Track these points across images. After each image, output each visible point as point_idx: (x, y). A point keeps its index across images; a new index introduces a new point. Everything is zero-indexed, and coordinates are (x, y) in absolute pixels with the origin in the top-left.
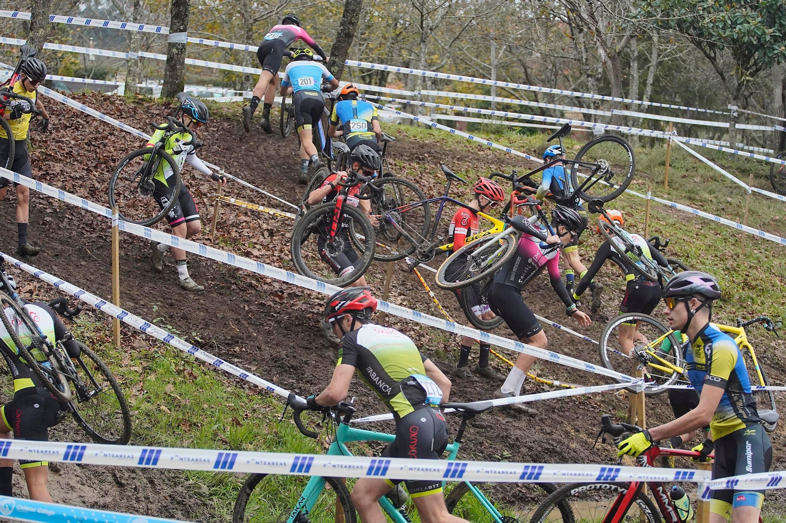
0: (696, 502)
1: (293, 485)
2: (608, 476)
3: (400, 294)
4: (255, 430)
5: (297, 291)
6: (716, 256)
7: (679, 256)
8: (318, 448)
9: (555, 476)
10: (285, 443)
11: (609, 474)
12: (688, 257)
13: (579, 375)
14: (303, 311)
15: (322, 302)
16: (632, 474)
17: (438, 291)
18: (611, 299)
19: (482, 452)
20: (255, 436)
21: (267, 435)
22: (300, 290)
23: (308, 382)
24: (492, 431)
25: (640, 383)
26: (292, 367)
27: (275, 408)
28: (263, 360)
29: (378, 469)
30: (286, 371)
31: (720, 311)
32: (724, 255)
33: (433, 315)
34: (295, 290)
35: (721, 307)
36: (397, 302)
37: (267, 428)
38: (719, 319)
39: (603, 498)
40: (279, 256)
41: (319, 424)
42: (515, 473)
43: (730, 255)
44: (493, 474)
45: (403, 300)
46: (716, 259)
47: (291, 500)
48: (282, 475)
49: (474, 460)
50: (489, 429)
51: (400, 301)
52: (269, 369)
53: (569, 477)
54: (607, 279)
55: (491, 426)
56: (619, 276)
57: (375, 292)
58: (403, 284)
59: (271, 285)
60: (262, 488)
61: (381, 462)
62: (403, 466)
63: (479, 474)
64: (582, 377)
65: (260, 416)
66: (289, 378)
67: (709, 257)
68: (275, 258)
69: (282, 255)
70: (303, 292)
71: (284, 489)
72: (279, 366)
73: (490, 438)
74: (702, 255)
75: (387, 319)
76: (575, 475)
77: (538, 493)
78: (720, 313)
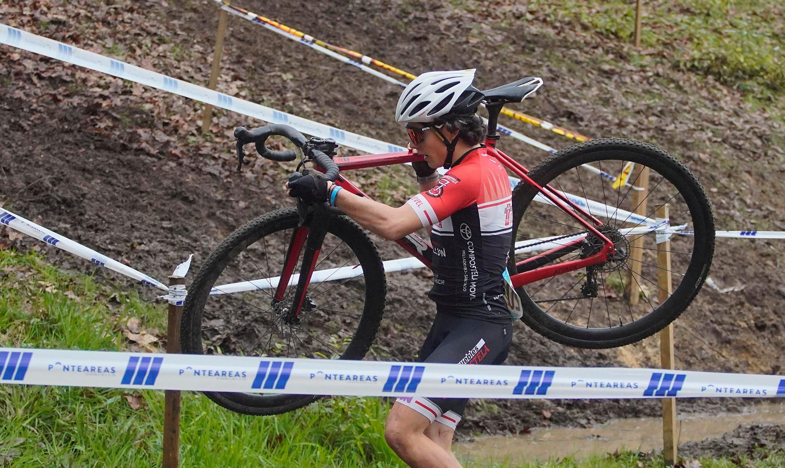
0: (752, 429)
1: (78, 403)
2: (663, 389)
3: (235, 78)
4: (10, 310)
5: (63, 73)
6: (755, 14)
7: (693, 14)
8: (115, 340)
9: (574, 388)
10: (62, 332)
11: (666, 385)
12: (708, 15)
13: (540, 214)
14: (75, 108)
15: (106, 93)
16: (706, 385)
17: (297, 73)
18: (584, 85)
19: (388, 345)
20: (11, 320)
21: (30, 318)
22: (69, 72)
23: (91, 227)
24: (403, 309)
25: (662, 228)
26: (64, 201)
27: (39, 272)
28: (14, 191)
29: (273, 377)
30: (53, 209)
31: (768, 106)
32: (767, 12)
33: (291, 112)
34: (59, 71)
35: (769, 99)
36: (230, 91)
37: (30, 306)
38: (766, 119)
39: (592, 421)
40: (32, 16)
41: (114, 299)
42: (506, 383)
43: (776, 11)
44: (469, 385)
45: (241, 88)
46: (754, 18)
47: (75, 429)
48: (59, 387)
49: (375, 359)
50: (397, 305)
51: (236, 91)
52: (25, 205)
53: (599, 389)
54: (577, 52)
55: (399, 301)
56: (596, 48)
57: (193, 74)
58: (239, 61)
59: (20, 64)
60: (26, 408)
61: (277, 365)
62: (314, 371)
63: (444, 385)
64: (544, 217)
65: (16, 286)
66: (59, 220)
67: (744, 15)
68: (25, 19)
69: (37, 14)
70: (73, 75)
71: (63, 409)
72: (42, 201)
73: (400, 321)
74: (731, 12)
75: (215, 120)
76: (609, 386)
77: (483, 413)
78: (768, 109)
